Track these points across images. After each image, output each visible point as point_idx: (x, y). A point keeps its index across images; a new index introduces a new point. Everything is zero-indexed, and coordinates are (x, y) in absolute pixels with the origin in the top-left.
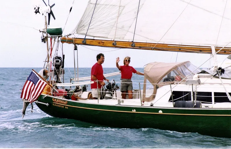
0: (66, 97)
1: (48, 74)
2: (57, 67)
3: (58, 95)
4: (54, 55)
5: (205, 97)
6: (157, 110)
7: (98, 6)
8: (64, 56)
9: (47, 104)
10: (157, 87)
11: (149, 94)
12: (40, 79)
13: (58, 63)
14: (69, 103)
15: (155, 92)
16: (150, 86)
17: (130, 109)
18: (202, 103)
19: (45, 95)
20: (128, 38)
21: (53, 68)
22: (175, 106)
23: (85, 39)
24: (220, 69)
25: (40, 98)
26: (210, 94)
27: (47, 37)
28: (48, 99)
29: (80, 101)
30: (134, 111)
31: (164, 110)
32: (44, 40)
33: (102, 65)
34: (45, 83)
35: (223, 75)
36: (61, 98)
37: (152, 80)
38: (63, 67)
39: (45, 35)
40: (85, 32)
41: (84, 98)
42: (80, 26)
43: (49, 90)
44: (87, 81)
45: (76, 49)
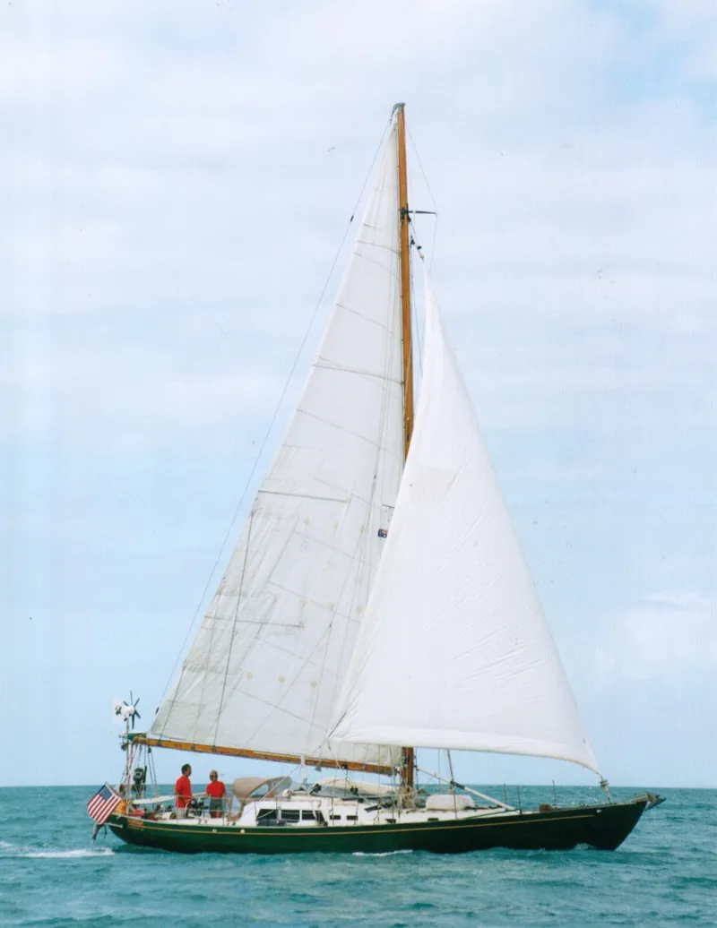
0: (143, 817)
1: (126, 789)
2: (138, 781)
3: (135, 816)
4: (134, 767)
5: (292, 815)
6: (239, 829)
7: (175, 704)
8: (146, 768)
9: (121, 826)
10: (244, 804)
11: (235, 813)
12: (114, 795)
13: (139, 777)
14: (145, 824)
15: (242, 809)
16: (236, 803)
17: (210, 828)
18: (289, 822)
19: (119, 814)
20: (209, 742)
21: (132, 782)
22: (258, 825)
23: (160, 741)
24: (317, 785)
25: (111, 818)
26: (298, 811)
27: (127, 745)
28: (123, 820)
29: (160, 822)
30: (214, 831)
31: (247, 830)
32: (124, 747)
33: (190, 778)
34: (120, 799)
35: (320, 793)
36: (138, 818)
37: (239, 795)
38: (144, 781)
39: (125, 741)
40: (160, 732)
41: (166, 818)
42: (154, 727)
43: (124, 808)
44: (172, 798)
45: (150, 751)
